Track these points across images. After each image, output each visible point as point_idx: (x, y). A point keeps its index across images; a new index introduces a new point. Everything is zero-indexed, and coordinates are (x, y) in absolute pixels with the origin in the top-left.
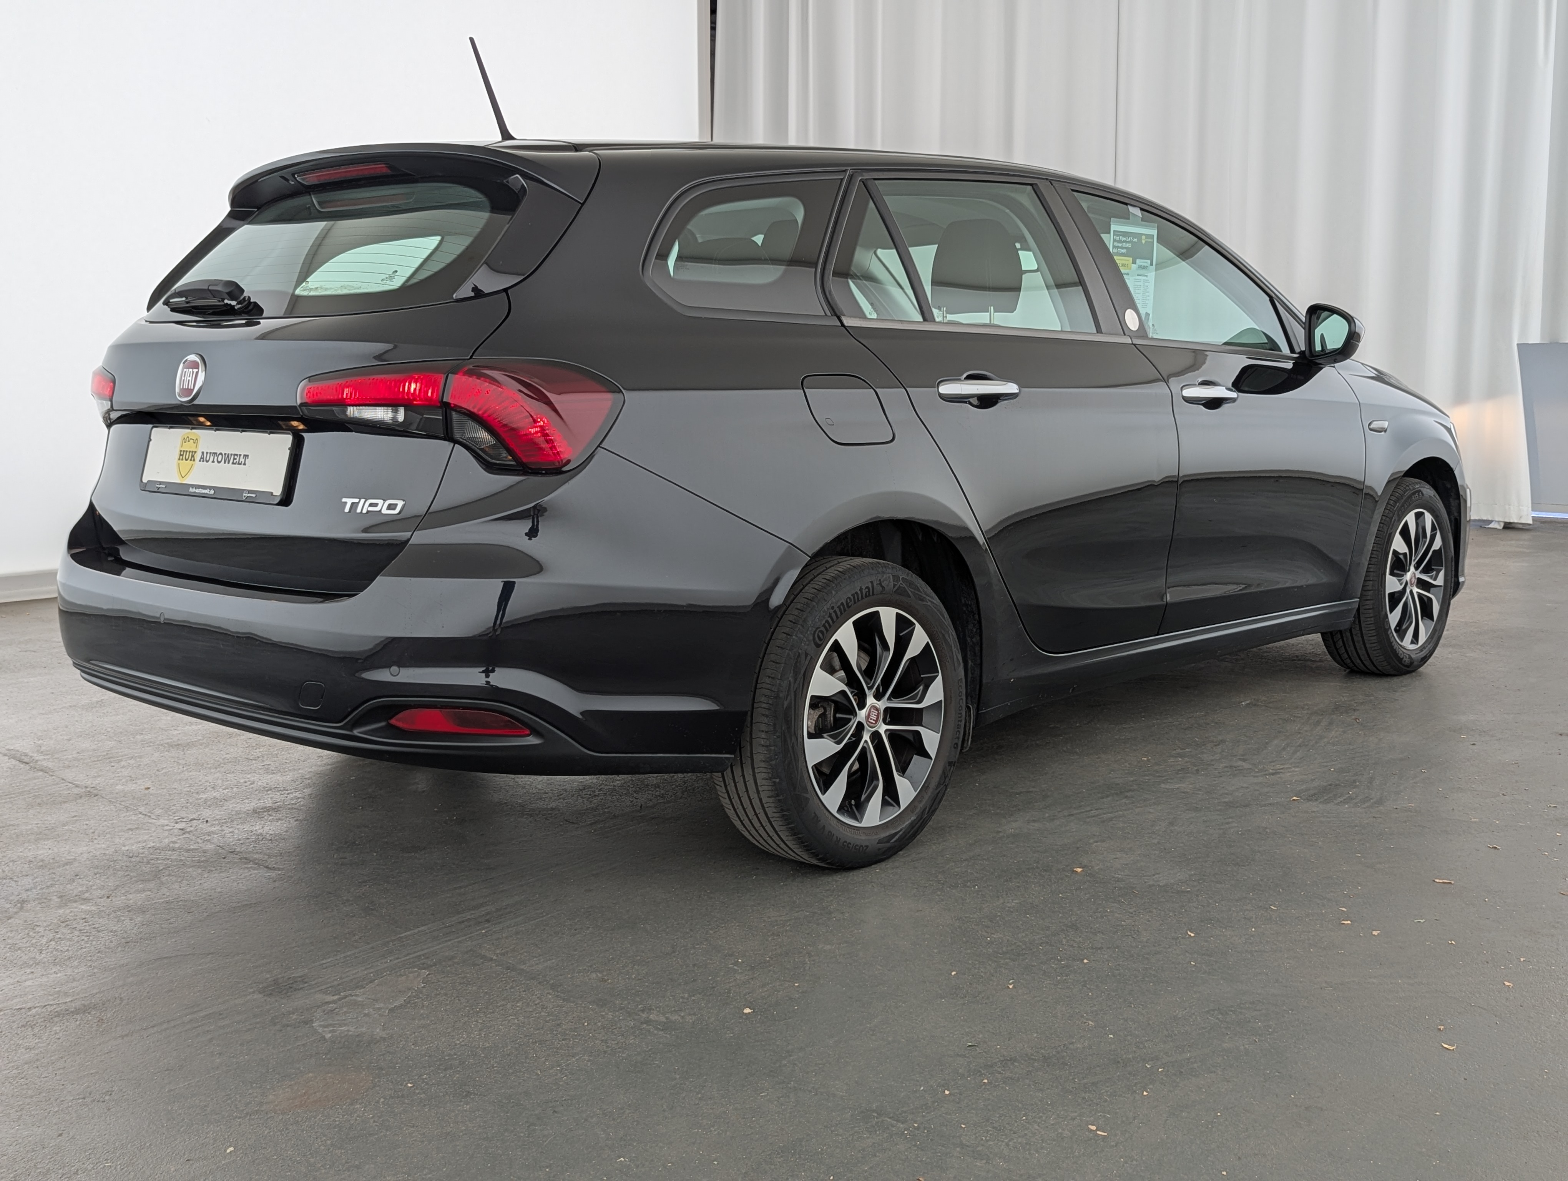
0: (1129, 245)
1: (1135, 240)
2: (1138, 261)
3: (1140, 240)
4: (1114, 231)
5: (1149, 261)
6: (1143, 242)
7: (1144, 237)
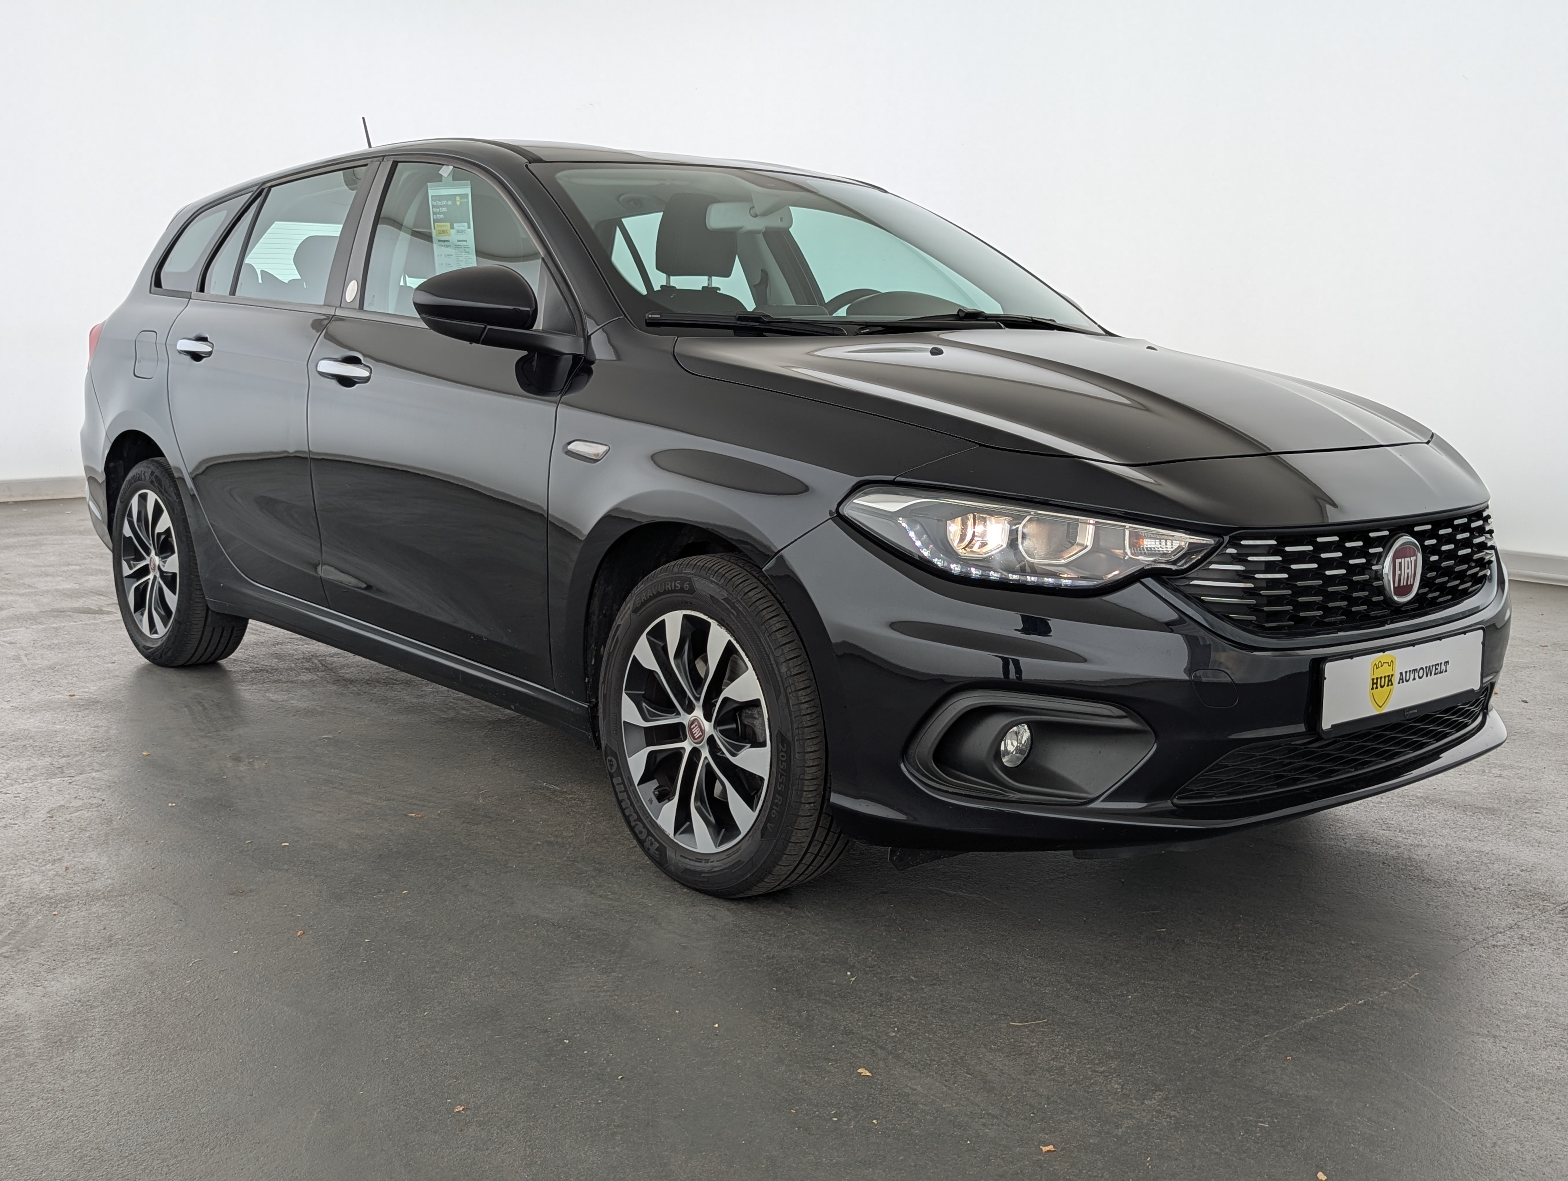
0: (444, 209)
1: (450, 203)
2: (455, 225)
3: (454, 202)
4: (432, 196)
5: (466, 224)
6: (458, 203)
7: (458, 198)
